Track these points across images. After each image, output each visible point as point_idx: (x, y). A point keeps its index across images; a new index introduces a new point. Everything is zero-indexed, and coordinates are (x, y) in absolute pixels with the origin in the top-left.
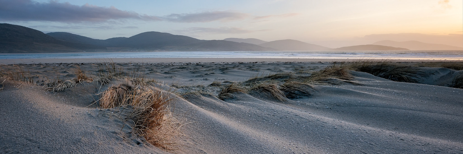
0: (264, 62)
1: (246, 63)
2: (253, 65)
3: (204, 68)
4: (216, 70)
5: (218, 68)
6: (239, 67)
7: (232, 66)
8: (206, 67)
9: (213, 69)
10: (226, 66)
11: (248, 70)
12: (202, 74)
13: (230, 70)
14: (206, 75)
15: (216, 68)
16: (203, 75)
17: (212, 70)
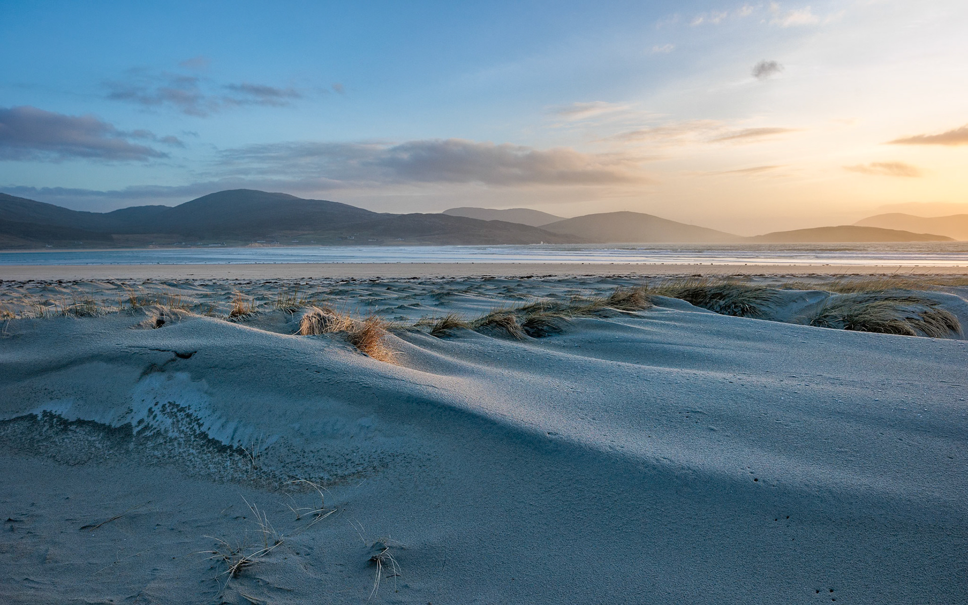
0: (550, 276)
1: (502, 278)
2: (517, 284)
3: (392, 293)
4: (424, 297)
5: (429, 293)
6: (480, 288)
7: (463, 288)
8: (397, 289)
9: (415, 295)
10: (447, 287)
11: (501, 297)
12: (390, 307)
13: (456, 297)
14: (400, 310)
15: (424, 292)
16: (393, 310)
17: (414, 297)
